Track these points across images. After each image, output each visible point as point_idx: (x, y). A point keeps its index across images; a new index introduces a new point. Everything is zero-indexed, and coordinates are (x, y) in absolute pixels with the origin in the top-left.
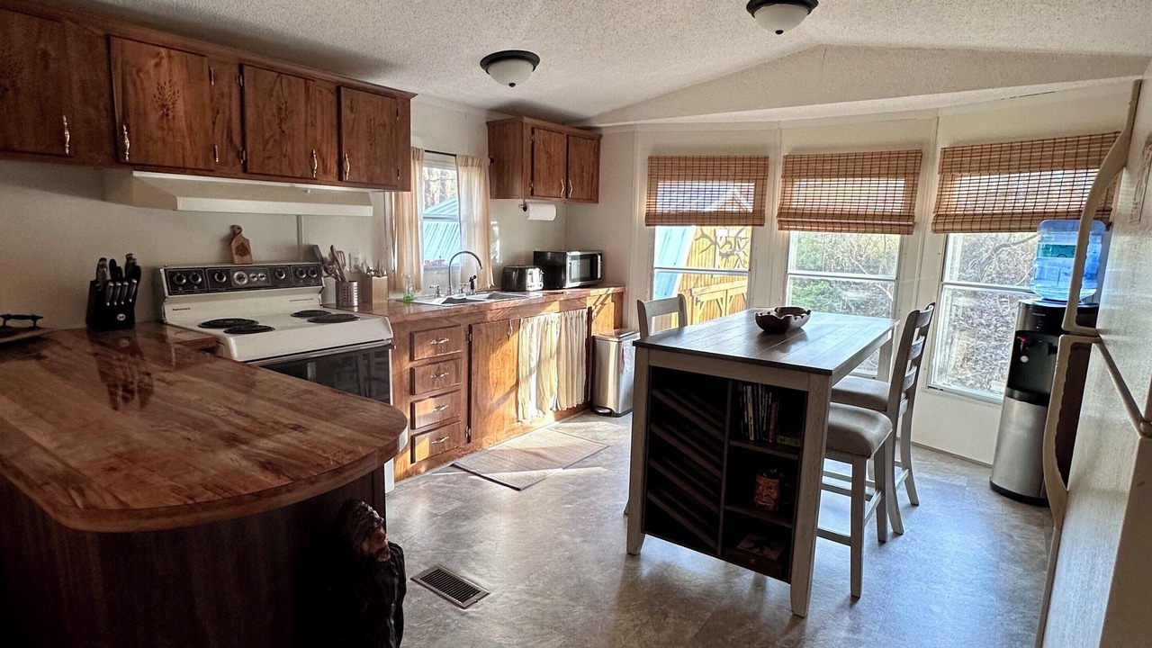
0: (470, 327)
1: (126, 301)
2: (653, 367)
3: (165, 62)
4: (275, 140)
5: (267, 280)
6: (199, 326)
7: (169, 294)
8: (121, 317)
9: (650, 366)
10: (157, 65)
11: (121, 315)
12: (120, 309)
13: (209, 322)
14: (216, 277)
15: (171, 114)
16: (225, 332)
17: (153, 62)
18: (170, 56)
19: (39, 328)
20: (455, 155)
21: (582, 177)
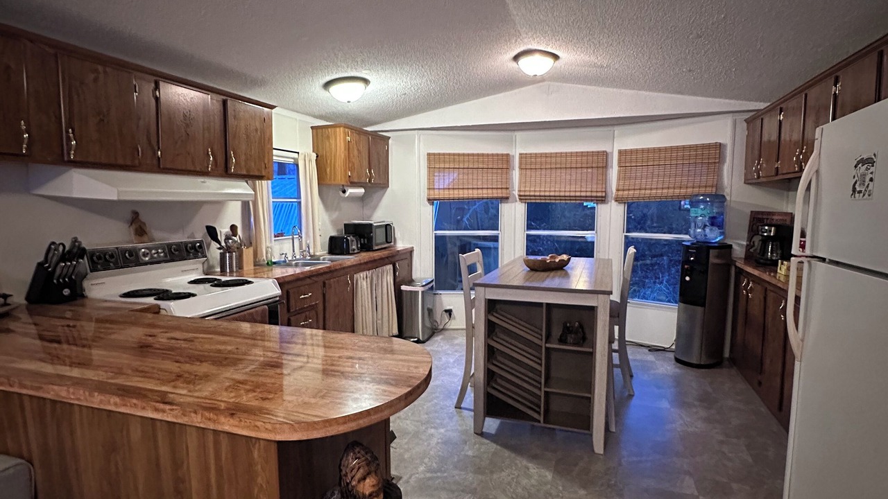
0: (324, 283)
1: (70, 278)
2: (489, 300)
3: (101, 76)
4: (182, 141)
5: (166, 256)
6: (121, 296)
7: (91, 272)
8: (66, 292)
9: (486, 299)
10: (96, 80)
11: (66, 290)
12: (65, 285)
13: (129, 293)
14: (127, 255)
15: (106, 121)
16: (155, 299)
17: (92, 76)
18: (105, 72)
19: (9, 305)
20: (298, 153)
21: (379, 168)
